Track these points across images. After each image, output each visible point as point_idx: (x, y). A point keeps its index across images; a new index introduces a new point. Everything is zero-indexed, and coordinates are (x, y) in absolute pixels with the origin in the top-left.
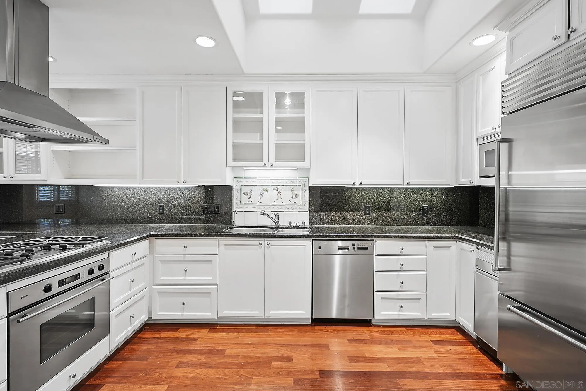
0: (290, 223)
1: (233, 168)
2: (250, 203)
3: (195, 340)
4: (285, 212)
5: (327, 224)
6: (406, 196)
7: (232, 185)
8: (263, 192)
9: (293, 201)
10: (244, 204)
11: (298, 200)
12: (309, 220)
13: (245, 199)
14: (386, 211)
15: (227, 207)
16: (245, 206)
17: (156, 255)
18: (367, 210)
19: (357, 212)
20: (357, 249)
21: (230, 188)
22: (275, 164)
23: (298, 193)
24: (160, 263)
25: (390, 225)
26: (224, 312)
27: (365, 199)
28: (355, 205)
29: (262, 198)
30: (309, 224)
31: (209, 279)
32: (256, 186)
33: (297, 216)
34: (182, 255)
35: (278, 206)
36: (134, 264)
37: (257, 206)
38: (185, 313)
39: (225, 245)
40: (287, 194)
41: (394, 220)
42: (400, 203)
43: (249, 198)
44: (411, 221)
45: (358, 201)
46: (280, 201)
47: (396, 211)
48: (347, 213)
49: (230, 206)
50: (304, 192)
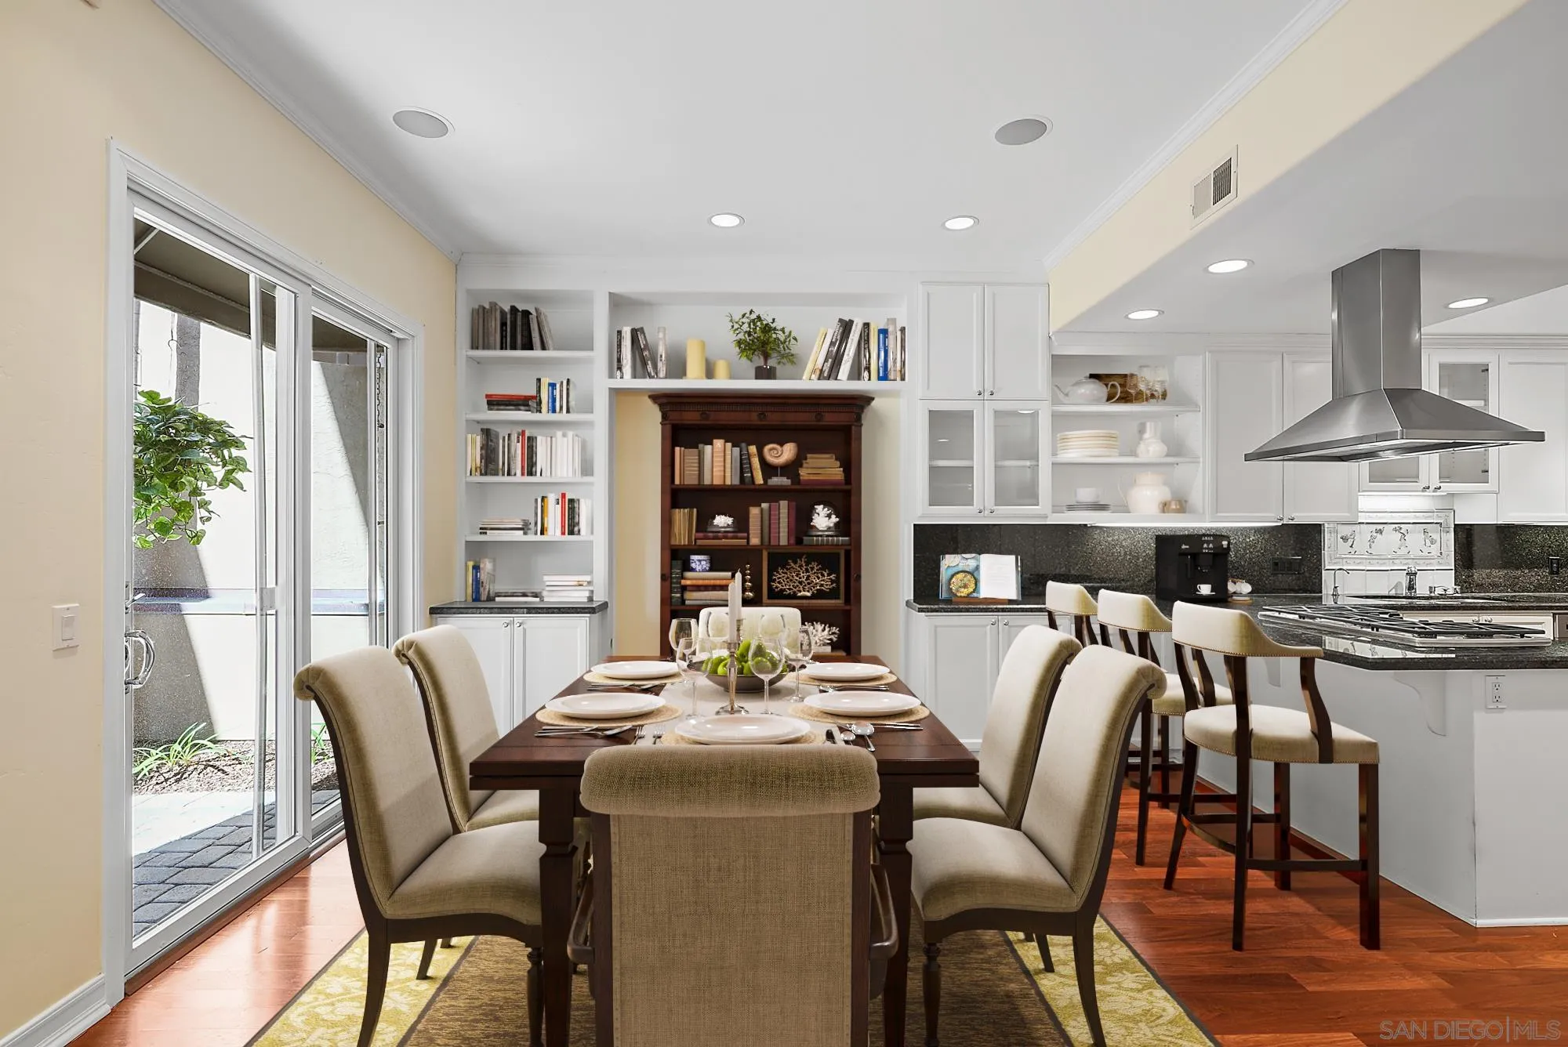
2: (1353, 555)
8: (1375, 534)
9: (1426, 550)
10: (1342, 556)
11: (1435, 549)
13: (1344, 547)
15: (1311, 563)
16: (1343, 561)
18: (1554, 565)
19: (1537, 570)
21: (1318, 527)
23: (1436, 536)
28: (1533, 558)
29: (1373, 545)
32: (1361, 525)
35: (1402, 560)
37: (1363, 561)
40: (1415, 539)
43: (1351, 547)
45: (1539, 550)
46: (1404, 551)
48: (1519, 571)
49: (1318, 562)
50: (1445, 534)
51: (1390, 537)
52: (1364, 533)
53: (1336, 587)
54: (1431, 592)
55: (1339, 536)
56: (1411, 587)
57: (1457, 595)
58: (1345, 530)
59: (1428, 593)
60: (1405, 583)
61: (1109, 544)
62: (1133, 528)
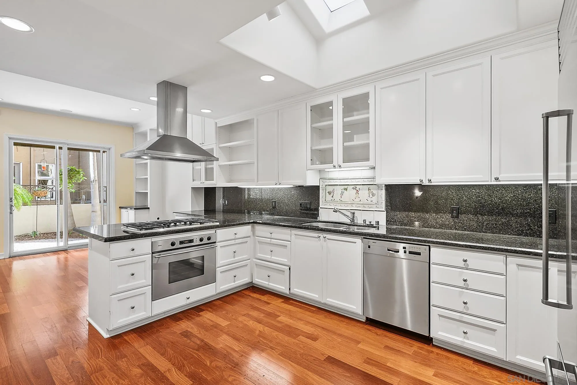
0: (365, 221)
1: (320, 170)
2: (333, 201)
3: (269, 304)
4: (363, 210)
5: (406, 225)
6: (514, 196)
7: (319, 185)
8: (344, 191)
9: (369, 199)
10: (328, 202)
11: (374, 199)
12: (386, 219)
13: (329, 197)
14: (481, 215)
15: (315, 204)
16: (329, 204)
17: (256, 237)
18: (455, 212)
19: (441, 214)
20: (408, 253)
21: (318, 187)
22: (343, 165)
23: (375, 192)
24: (258, 243)
25: (489, 233)
26: (294, 290)
27: (452, 199)
28: (438, 206)
29: (342, 196)
30: (386, 223)
31: (284, 260)
32: (337, 186)
33: (374, 215)
34: (269, 239)
35: (357, 205)
36: (236, 240)
37: (338, 204)
38: (270, 284)
39: (295, 235)
40: (364, 193)
41: (494, 227)
42: (504, 206)
43: (332, 197)
44: (523, 230)
45: (443, 201)
46: (357, 200)
47: (499, 216)
48: (429, 214)
49: (317, 204)
50: (380, 191)
51: (351, 192)
52: (338, 190)
55: (327, 192)
58: (330, 189)
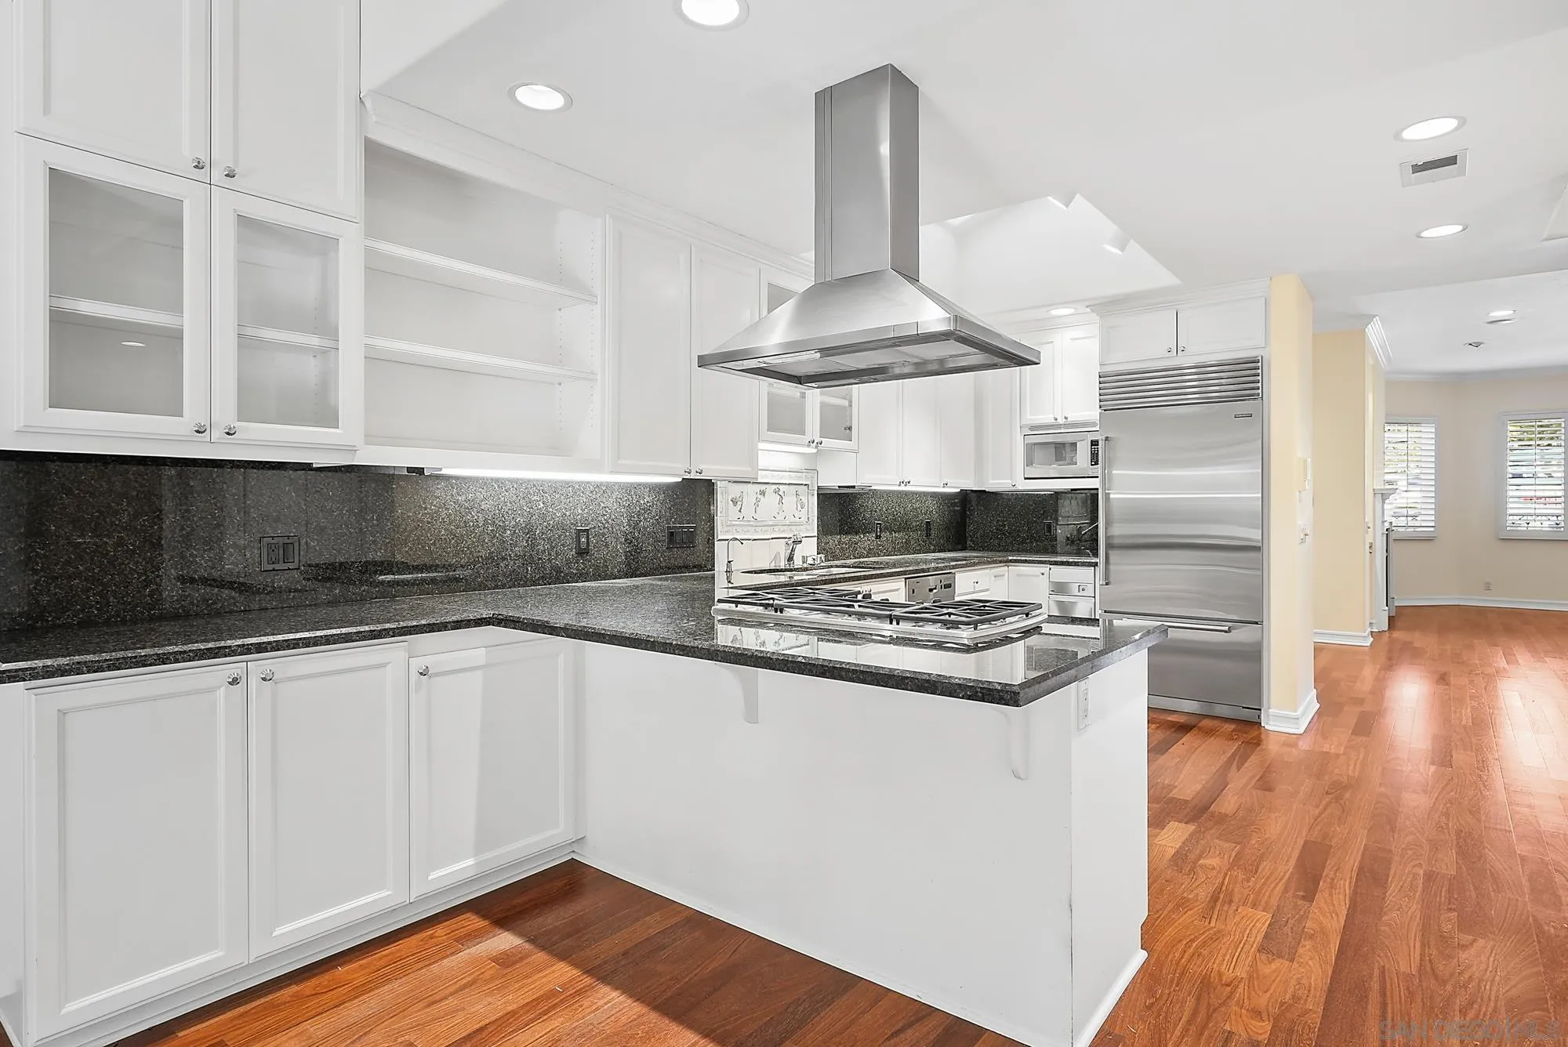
2: (741, 521)
8: (760, 496)
9: (798, 515)
10: (733, 523)
11: (804, 513)
12: (817, 551)
13: (733, 512)
15: (707, 533)
16: (733, 527)
21: (711, 487)
23: (805, 499)
29: (757, 509)
32: (748, 485)
35: (781, 527)
37: (750, 528)
40: (790, 502)
43: (740, 511)
45: (869, 515)
49: (711, 531)
50: (811, 497)
51: (769, 500)
52: (753, 495)
53: (729, 562)
54: (803, 562)
55: (730, 497)
56: (790, 559)
57: (822, 564)
58: (736, 490)
59: (801, 563)
60: (784, 554)
61: (460, 506)
62: (497, 480)
